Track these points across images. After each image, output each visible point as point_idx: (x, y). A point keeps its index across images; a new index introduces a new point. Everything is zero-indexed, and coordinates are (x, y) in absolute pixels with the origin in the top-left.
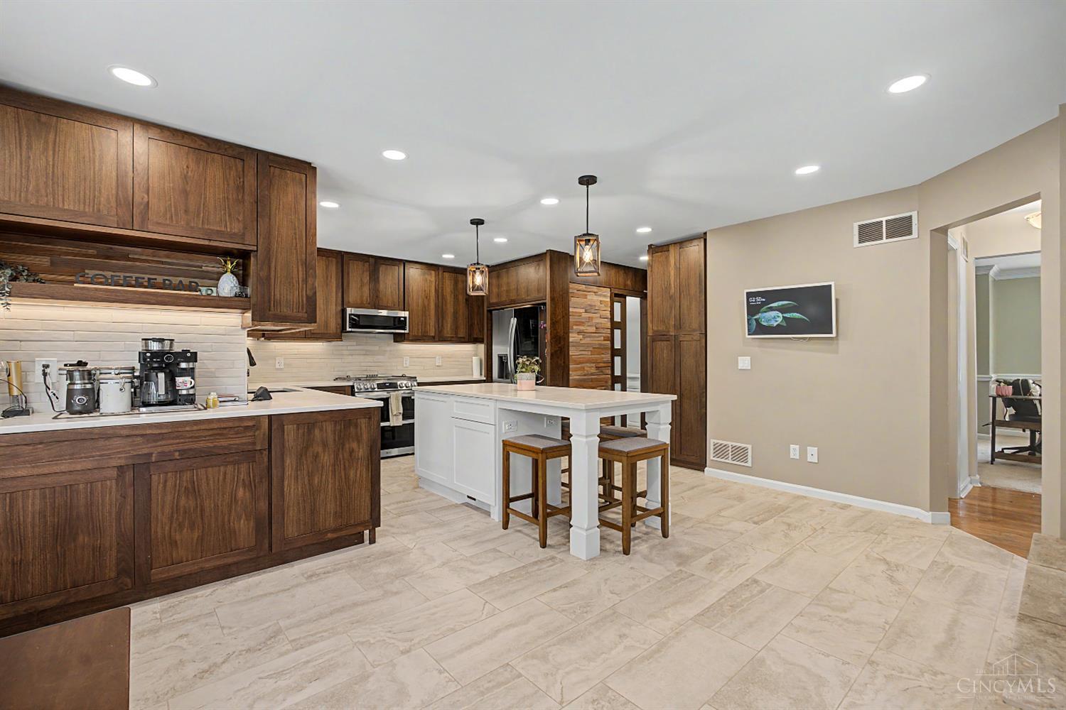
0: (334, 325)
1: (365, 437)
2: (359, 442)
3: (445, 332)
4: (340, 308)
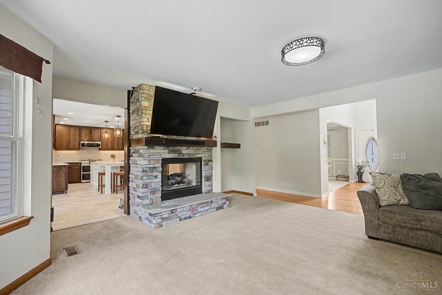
0: (77, 146)
1: (64, 171)
2: (62, 172)
3: (114, 147)
4: (79, 141)
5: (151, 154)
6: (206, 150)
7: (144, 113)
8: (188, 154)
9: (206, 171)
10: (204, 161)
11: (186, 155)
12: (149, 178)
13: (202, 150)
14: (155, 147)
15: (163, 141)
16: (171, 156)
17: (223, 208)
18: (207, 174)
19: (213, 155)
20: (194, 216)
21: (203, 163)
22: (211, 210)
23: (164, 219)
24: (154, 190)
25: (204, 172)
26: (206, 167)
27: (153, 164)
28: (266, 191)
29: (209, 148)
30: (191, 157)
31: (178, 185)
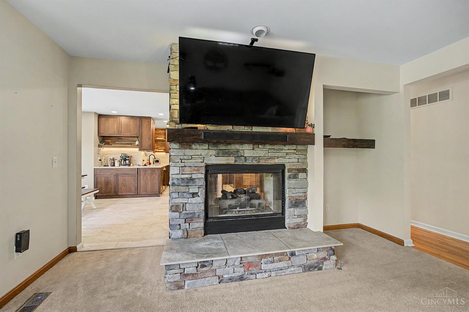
5: (186, 157)
6: (293, 151)
7: (173, 90)
8: (254, 157)
9: (293, 190)
10: (289, 171)
11: (250, 159)
12: (183, 195)
13: (284, 151)
14: (193, 146)
15: (200, 135)
16: (222, 161)
17: (320, 269)
18: (293, 195)
19: (308, 160)
20: (253, 277)
21: (287, 174)
22: (292, 269)
23: (187, 275)
24: (190, 216)
25: (288, 190)
26: (293, 181)
27: (191, 173)
28: (437, 235)
29: (299, 147)
30: (262, 162)
31: (240, 210)
